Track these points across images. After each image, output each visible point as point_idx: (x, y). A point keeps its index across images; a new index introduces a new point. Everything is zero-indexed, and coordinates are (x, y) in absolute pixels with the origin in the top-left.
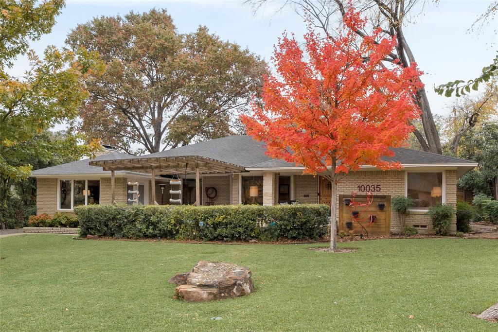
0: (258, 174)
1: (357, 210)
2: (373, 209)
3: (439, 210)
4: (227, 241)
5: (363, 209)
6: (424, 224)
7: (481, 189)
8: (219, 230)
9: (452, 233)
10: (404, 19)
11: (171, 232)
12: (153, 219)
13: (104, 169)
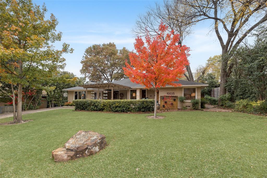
0: (135, 89)
1: (166, 101)
2: (172, 101)
3: (195, 101)
4: (120, 112)
5: (168, 101)
6: (189, 105)
7: (207, 93)
8: (117, 108)
9: (199, 109)
10: (183, 41)
11: (102, 109)
12: (96, 104)
13: (84, 88)
